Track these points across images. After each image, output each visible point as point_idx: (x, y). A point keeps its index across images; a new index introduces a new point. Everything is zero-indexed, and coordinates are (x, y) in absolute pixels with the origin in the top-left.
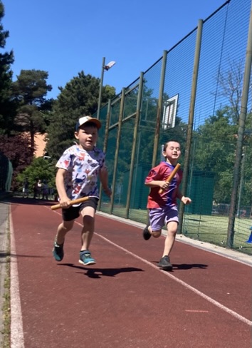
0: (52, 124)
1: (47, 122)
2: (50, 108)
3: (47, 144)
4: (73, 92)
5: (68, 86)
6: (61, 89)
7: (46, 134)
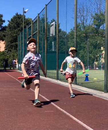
0: (7, 37)
1: (4, 36)
2: (5, 30)
3: (5, 45)
4: (14, 22)
5: (12, 20)
6: (9, 21)
7: (4, 41)
